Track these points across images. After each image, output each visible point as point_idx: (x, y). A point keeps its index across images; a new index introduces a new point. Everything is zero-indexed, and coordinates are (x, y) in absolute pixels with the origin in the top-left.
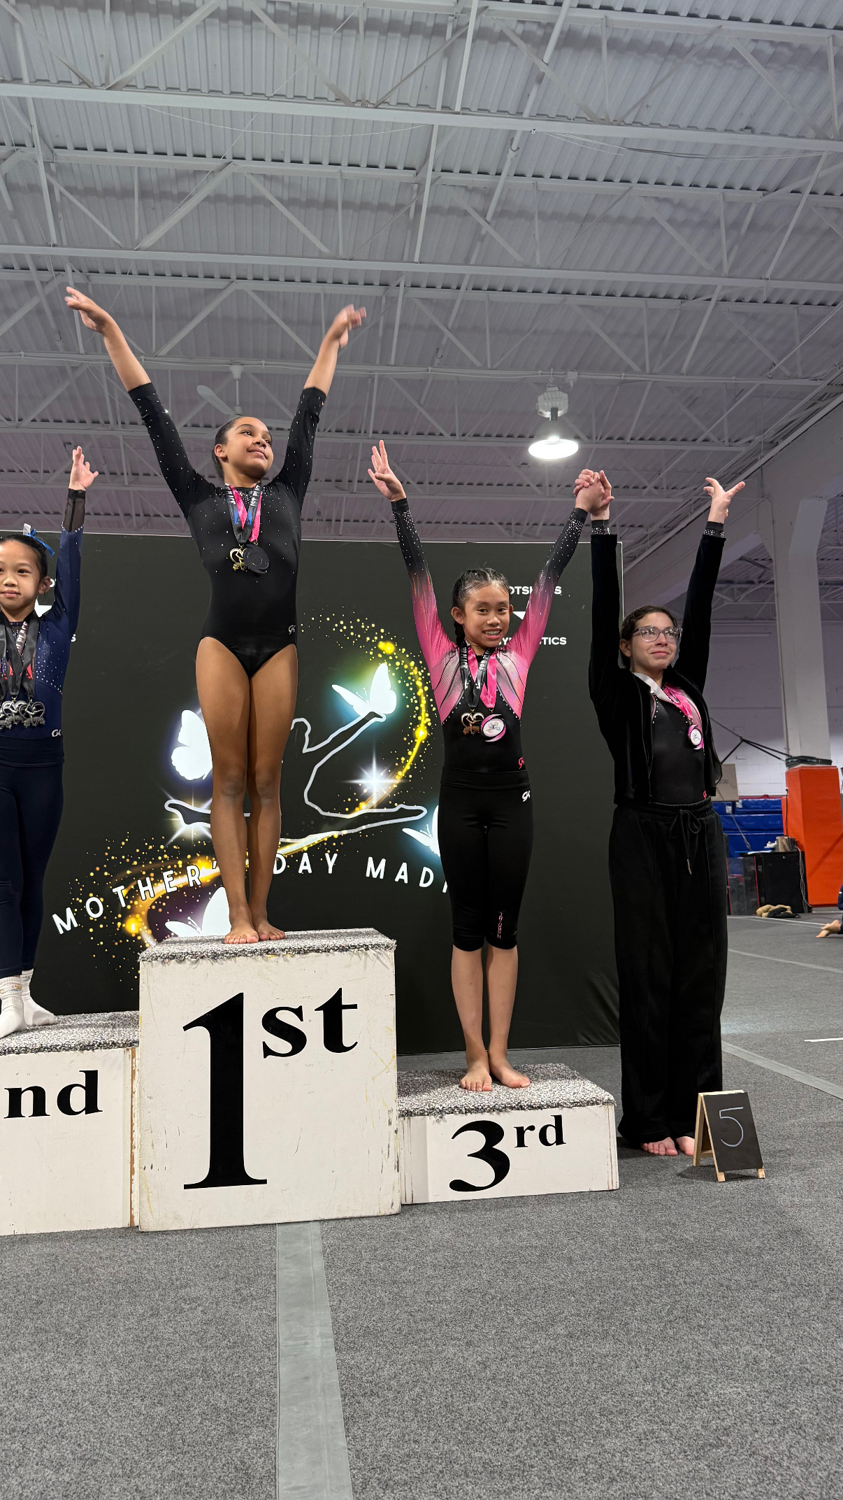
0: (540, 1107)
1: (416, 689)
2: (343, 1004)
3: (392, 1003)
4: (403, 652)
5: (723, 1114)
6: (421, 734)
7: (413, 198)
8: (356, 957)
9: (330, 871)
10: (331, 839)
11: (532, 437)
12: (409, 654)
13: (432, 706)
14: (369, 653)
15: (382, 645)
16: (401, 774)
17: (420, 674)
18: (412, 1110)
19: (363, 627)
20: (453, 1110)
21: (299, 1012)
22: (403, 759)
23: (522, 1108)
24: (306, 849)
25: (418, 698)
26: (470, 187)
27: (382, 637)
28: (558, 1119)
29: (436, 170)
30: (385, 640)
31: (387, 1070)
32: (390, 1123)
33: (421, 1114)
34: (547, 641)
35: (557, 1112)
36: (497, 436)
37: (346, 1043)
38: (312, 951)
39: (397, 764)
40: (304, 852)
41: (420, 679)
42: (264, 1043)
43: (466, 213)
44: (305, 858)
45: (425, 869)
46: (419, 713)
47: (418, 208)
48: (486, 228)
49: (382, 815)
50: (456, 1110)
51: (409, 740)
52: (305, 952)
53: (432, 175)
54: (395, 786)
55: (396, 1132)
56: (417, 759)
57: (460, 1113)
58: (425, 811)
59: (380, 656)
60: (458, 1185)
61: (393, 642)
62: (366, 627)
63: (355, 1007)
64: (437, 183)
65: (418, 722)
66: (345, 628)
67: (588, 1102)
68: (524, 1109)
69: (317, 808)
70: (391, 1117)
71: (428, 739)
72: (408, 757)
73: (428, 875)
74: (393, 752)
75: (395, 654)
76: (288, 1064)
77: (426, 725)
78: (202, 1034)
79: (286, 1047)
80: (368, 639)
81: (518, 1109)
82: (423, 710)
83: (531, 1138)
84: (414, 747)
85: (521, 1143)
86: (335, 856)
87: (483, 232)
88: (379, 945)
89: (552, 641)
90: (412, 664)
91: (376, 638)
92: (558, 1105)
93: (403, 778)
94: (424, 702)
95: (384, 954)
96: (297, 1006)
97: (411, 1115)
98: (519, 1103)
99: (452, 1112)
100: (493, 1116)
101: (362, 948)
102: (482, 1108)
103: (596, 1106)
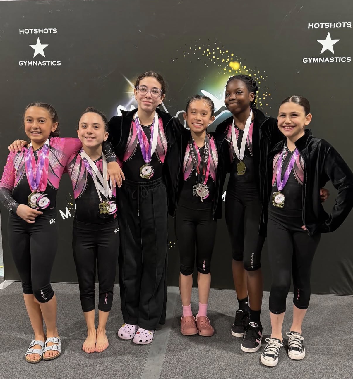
4: (244, 68)
12: (248, 70)
13: (260, 102)
14: (223, 69)
15: (232, 64)
19: (221, 52)
27: (232, 59)
30: (233, 61)
34: (338, 60)
59: (230, 71)
61: (239, 62)
62: (222, 53)
66: (210, 53)
75: (239, 70)
80: (223, 60)
89: (341, 60)
91: (228, 60)
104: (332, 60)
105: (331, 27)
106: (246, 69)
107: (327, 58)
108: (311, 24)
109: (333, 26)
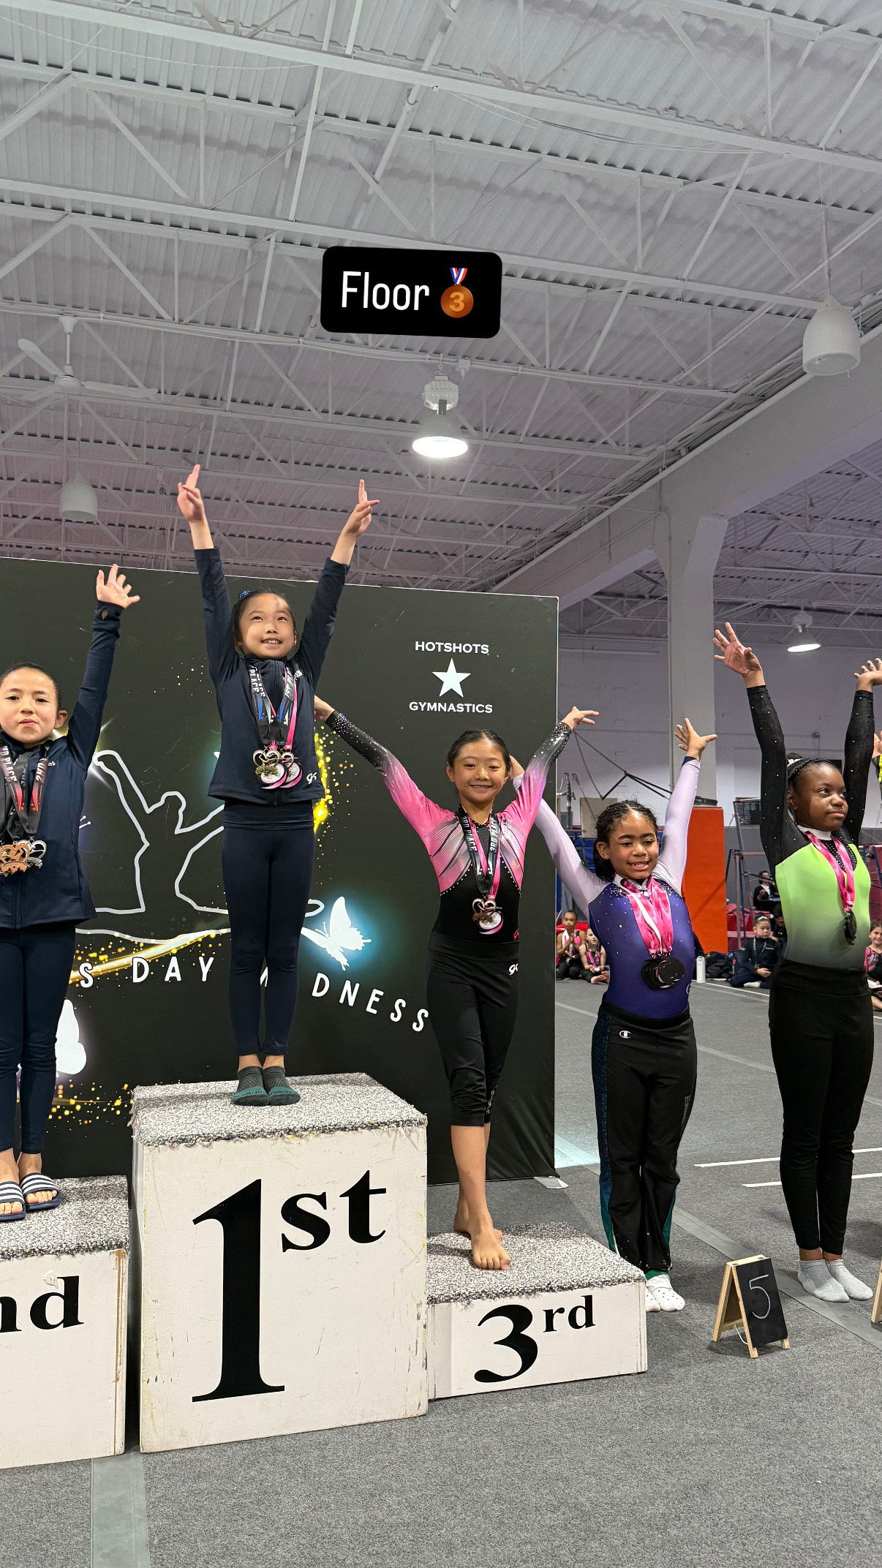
0: (571, 1288)
2: (370, 1188)
3: (422, 1186)
7: (290, 143)
8: (385, 1135)
9: (204, 979)
10: (207, 939)
13: (334, 780)
18: (437, 1297)
20: (481, 1295)
21: (322, 1199)
23: (552, 1289)
24: (175, 951)
26: (358, 137)
28: (589, 1299)
29: (319, 113)
31: (416, 1260)
32: (419, 1318)
33: (447, 1301)
34: (471, 707)
35: (587, 1292)
37: (373, 1232)
40: (173, 955)
42: (283, 1235)
43: (351, 167)
44: (174, 962)
45: (320, 976)
47: (296, 156)
48: (374, 189)
50: (483, 1295)
52: (330, 1130)
53: (315, 118)
55: (425, 1326)
57: (487, 1297)
58: (322, 906)
60: (484, 1376)
63: (383, 1191)
64: (318, 127)
67: (619, 1281)
68: (553, 1291)
69: (190, 901)
70: (419, 1305)
71: (328, 820)
73: (322, 981)
76: (309, 1258)
78: (215, 1229)
79: (308, 1238)
81: (548, 1291)
83: (561, 1321)
85: (550, 1327)
86: (211, 959)
87: (370, 192)
88: (410, 1121)
89: (476, 708)
92: (589, 1285)
95: (416, 1131)
96: (319, 1193)
97: (436, 1303)
98: (549, 1284)
99: (480, 1297)
100: (521, 1299)
101: (393, 1125)
102: (511, 1292)
103: (627, 1283)
104: (460, 708)
105: (454, 651)
107: (452, 705)
108: (420, 644)
109: (457, 650)
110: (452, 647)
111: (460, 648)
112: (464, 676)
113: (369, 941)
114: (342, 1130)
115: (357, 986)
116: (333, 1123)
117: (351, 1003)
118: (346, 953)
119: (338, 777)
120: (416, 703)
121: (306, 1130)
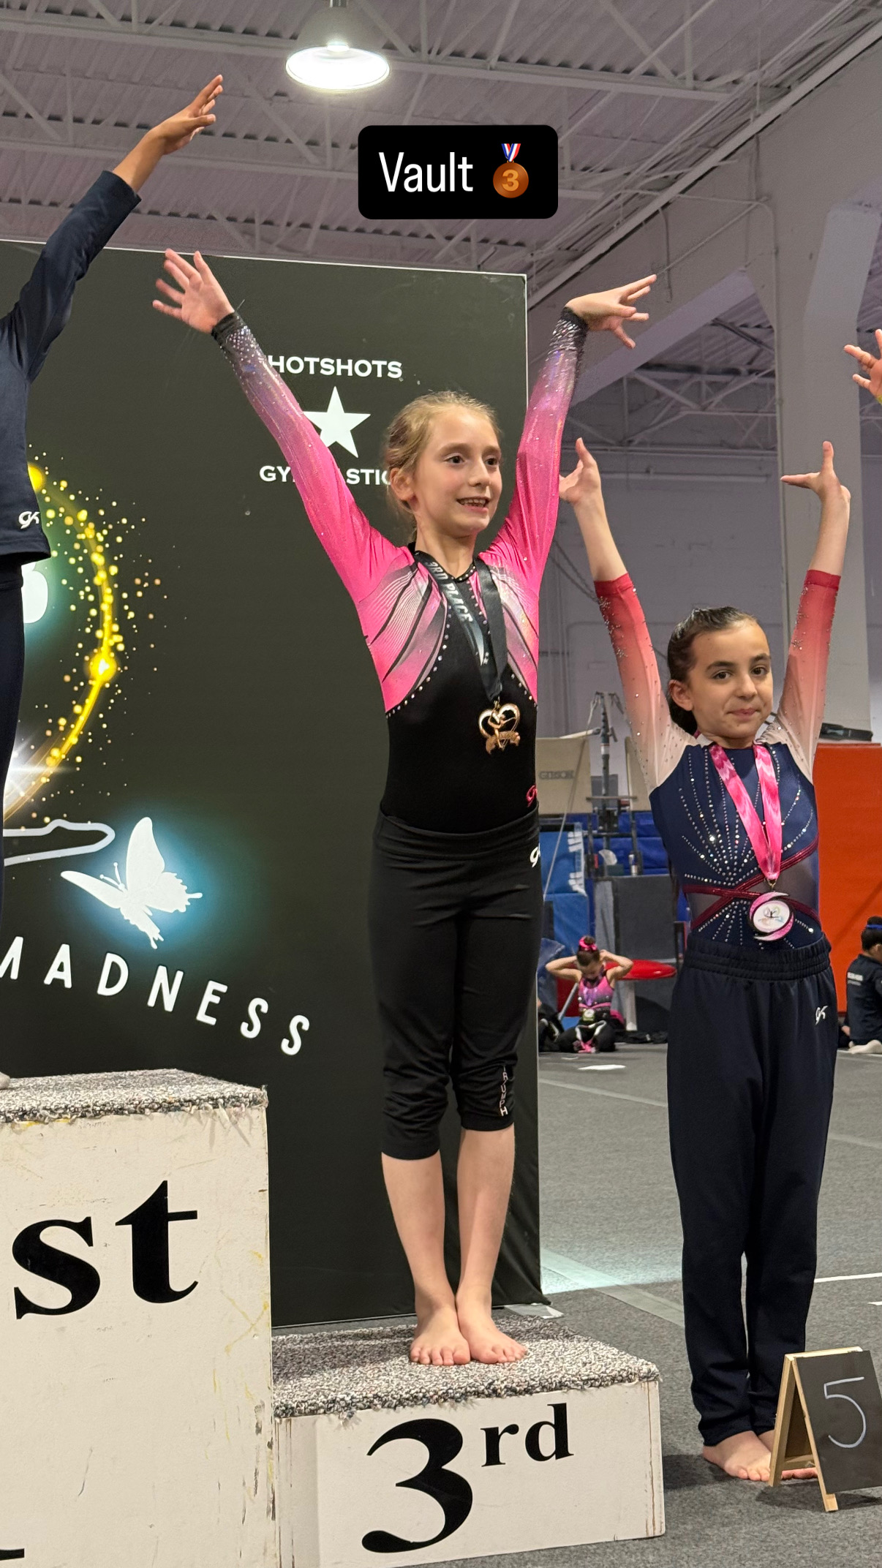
0: (528, 1391)
1: (91, 570)
2: (170, 1210)
3: (261, 1206)
4: (62, 489)
5: (831, 1390)
6: (102, 668)
8: (193, 1121)
11: (294, 37)
12: (76, 495)
13: (127, 608)
16: (58, 754)
17: (101, 539)
18: (294, 1405)
20: (371, 1402)
21: (84, 1229)
22: (62, 722)
23: (495, 1393)
25: (96, 591)
28: (560, 1411)
31: (253, 1332)
32: (259, 1430)
33: (313, 1413)
34: (372, 476)
35: (558, 1397)
36: (222, 29)
37: (176, 1284)
38: (110, 1111)
39: (49, 733)
41: (100, 549)
42: (17, 1290)
45: (111, 958)
46: (97, 623)
49: (15, 843)
50: (376, 1402)
51: (75, 680)
52: (96, 1115)
54: (44, 780)
55: (270, 1445)
56: (93, 723)
57: (383, 1406)
58: (111, 834)
60: (379, 1542)
63: (192, 1215)
65: (95, 643)
67: (613, 1379)
68: (499, 1396)
70: (260, 1418)
71: (118, 679)
72: (72, 718)
73: (115, 968)
74: (41, 706)
75: (44, 492)
76: (62, 1329)
77: (114, 648)
79: (61, 1295)
81: (489, 1396)
82: (108, 618)
83: (512, 1447)
84: (86, 696)
85: (493, 1457)
88: (237, 1098)
89: (381, 477)
90: (83, 515)
92: (561, 1386)
93: (63, 763)
94: (108, 599)
95: (247, 1115)
96: (79, 1219)
97: (292, 1415)
98: (490, 1384)
99: (370, 1406)
100: (443, 1410)
101: (207, 1105)
102: (424, 1396)
103: (627, 1384)
104: (353, 476)
105: (339, 373)
106: (69, 490)
109: (345, 372)
110: (335, 365)
111: (349, 367)
112: (359, 418)
113: (199, 895)
114: (117, 1113)
115: (179, 975)
116: (101, 1102)
117: (169, 1005)
118: (156, 918)
119: (132, 601)
120: (273, 469)
121: (52, 1112)
